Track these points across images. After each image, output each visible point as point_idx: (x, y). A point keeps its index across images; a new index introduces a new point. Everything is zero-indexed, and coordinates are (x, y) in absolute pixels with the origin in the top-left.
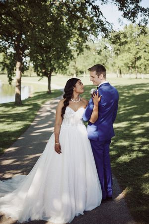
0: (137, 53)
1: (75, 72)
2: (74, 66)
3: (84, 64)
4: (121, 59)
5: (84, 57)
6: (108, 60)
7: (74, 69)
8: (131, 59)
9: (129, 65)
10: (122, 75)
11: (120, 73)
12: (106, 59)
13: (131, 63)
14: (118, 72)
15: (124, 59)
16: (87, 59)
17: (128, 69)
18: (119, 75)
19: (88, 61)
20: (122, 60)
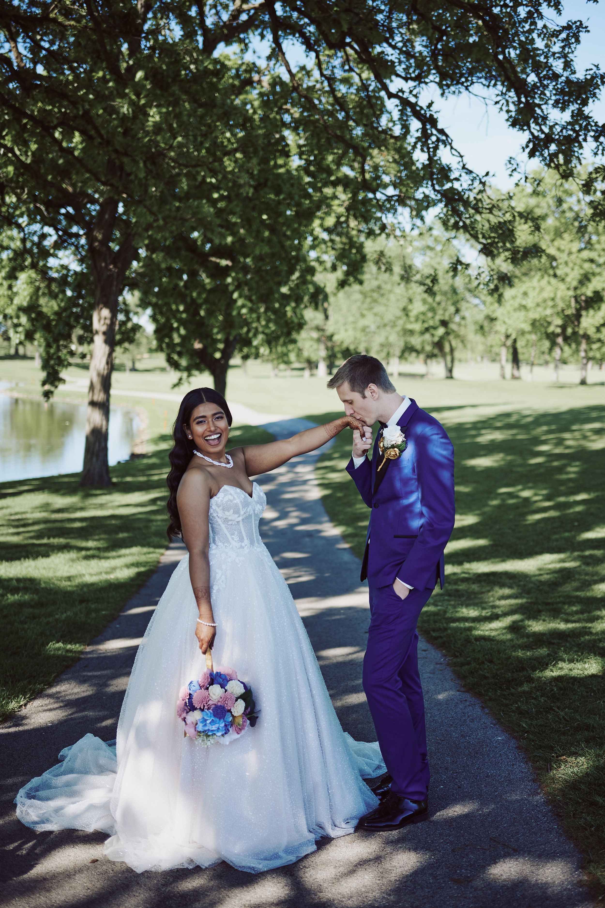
0: (585, 279)
1: (323, 353)
2: (318, 329)
3: (362, 323)
4: (520, 300)
5: (365, 295)
6: (463, 305)
7: (319, 340)
8: (561, 305)
9: (551, 329)
10: (524, 369)
11: (516, 360)
12: (455, 303)
13: (559, 321)
14: (505, 354)
15: (529, 302)
16: (375, 301)
17: (547, 344)
18: (509, 367)
19: (378, 309)
20: (524, 307)
